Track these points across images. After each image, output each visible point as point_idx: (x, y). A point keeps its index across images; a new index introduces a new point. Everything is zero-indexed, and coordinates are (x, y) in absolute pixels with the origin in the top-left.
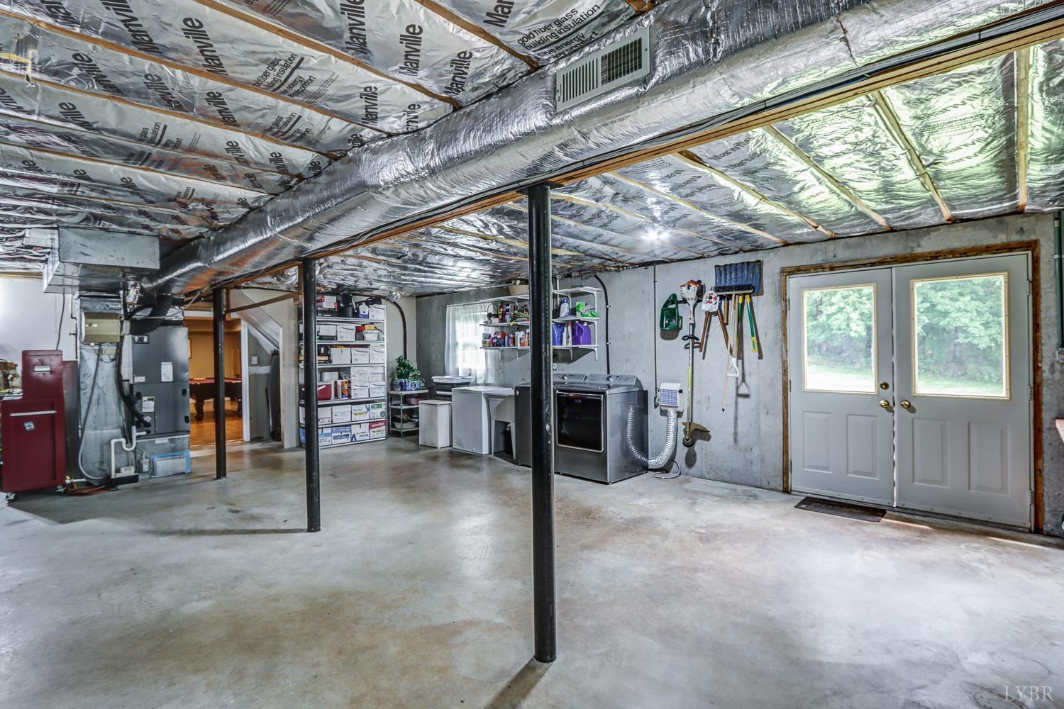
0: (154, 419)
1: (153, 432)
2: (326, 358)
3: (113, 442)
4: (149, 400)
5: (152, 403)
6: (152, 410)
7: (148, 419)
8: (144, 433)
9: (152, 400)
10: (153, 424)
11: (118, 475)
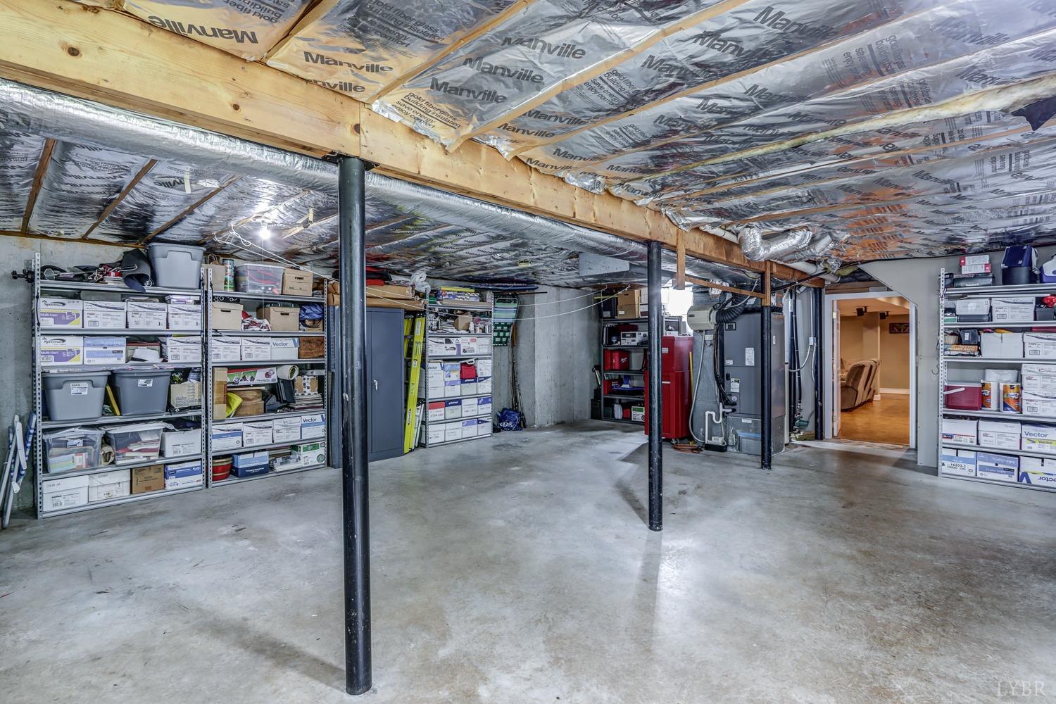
0: (739, 398)
1: (738, 411)
2: (974, 348)
3: (707, 413)
4: (736, 381)
5: (738, 385)
6: (738, 391)
7: (734, 399)
8: (730, 410)
9: (738, 382)
10: (738, 404)
11: (710, 442)
